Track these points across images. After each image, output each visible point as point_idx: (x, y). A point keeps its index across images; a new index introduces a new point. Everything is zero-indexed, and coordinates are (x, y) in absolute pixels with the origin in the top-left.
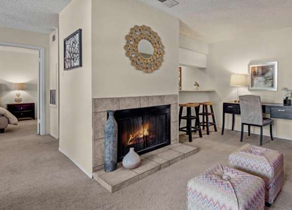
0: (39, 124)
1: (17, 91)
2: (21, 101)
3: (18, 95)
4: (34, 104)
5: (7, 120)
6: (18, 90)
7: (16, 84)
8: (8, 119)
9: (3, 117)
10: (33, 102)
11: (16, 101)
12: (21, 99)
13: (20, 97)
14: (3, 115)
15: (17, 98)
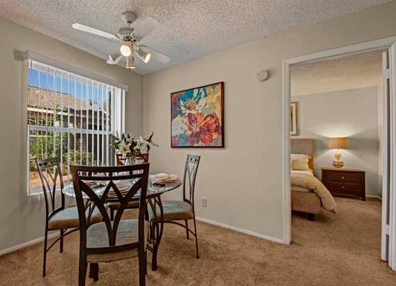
0: (388, 236)
1: (336, 150)
2: (342, 166)
3: (338, 157)
4: (364, 173)
5: (319, 201)
6: (338, 148)
7: (334, 139)
8: (320, 199)
9: (313, 194)
10: (362, 170)
11: (334, 165)
12: (342, 162)
13: (341, 160)
14: (312, 191)
15: (336, 160)
